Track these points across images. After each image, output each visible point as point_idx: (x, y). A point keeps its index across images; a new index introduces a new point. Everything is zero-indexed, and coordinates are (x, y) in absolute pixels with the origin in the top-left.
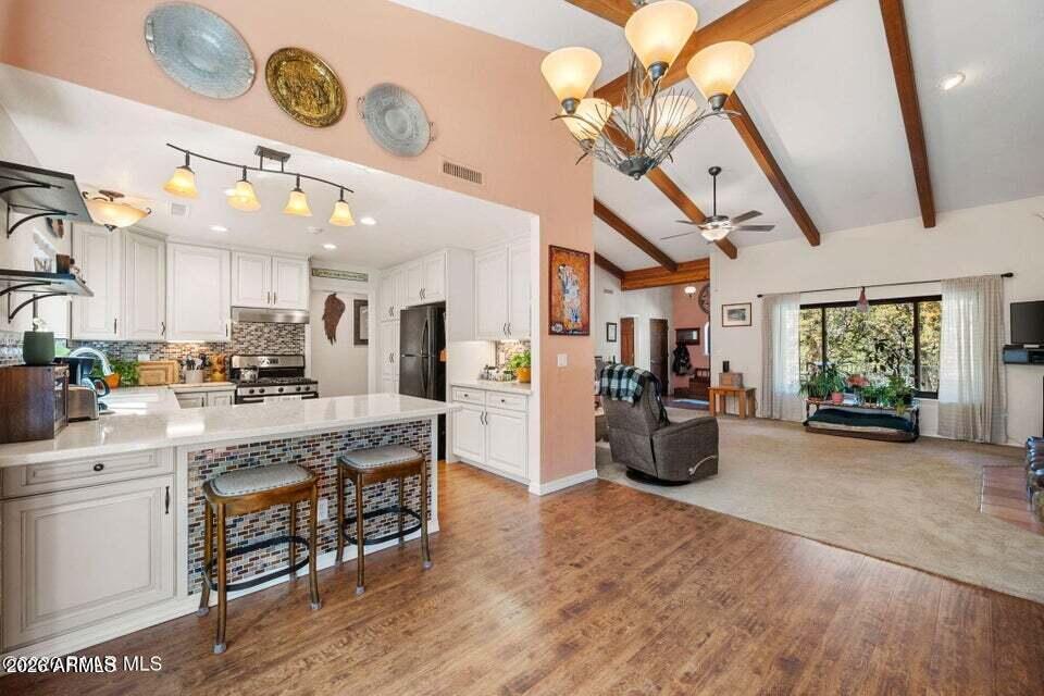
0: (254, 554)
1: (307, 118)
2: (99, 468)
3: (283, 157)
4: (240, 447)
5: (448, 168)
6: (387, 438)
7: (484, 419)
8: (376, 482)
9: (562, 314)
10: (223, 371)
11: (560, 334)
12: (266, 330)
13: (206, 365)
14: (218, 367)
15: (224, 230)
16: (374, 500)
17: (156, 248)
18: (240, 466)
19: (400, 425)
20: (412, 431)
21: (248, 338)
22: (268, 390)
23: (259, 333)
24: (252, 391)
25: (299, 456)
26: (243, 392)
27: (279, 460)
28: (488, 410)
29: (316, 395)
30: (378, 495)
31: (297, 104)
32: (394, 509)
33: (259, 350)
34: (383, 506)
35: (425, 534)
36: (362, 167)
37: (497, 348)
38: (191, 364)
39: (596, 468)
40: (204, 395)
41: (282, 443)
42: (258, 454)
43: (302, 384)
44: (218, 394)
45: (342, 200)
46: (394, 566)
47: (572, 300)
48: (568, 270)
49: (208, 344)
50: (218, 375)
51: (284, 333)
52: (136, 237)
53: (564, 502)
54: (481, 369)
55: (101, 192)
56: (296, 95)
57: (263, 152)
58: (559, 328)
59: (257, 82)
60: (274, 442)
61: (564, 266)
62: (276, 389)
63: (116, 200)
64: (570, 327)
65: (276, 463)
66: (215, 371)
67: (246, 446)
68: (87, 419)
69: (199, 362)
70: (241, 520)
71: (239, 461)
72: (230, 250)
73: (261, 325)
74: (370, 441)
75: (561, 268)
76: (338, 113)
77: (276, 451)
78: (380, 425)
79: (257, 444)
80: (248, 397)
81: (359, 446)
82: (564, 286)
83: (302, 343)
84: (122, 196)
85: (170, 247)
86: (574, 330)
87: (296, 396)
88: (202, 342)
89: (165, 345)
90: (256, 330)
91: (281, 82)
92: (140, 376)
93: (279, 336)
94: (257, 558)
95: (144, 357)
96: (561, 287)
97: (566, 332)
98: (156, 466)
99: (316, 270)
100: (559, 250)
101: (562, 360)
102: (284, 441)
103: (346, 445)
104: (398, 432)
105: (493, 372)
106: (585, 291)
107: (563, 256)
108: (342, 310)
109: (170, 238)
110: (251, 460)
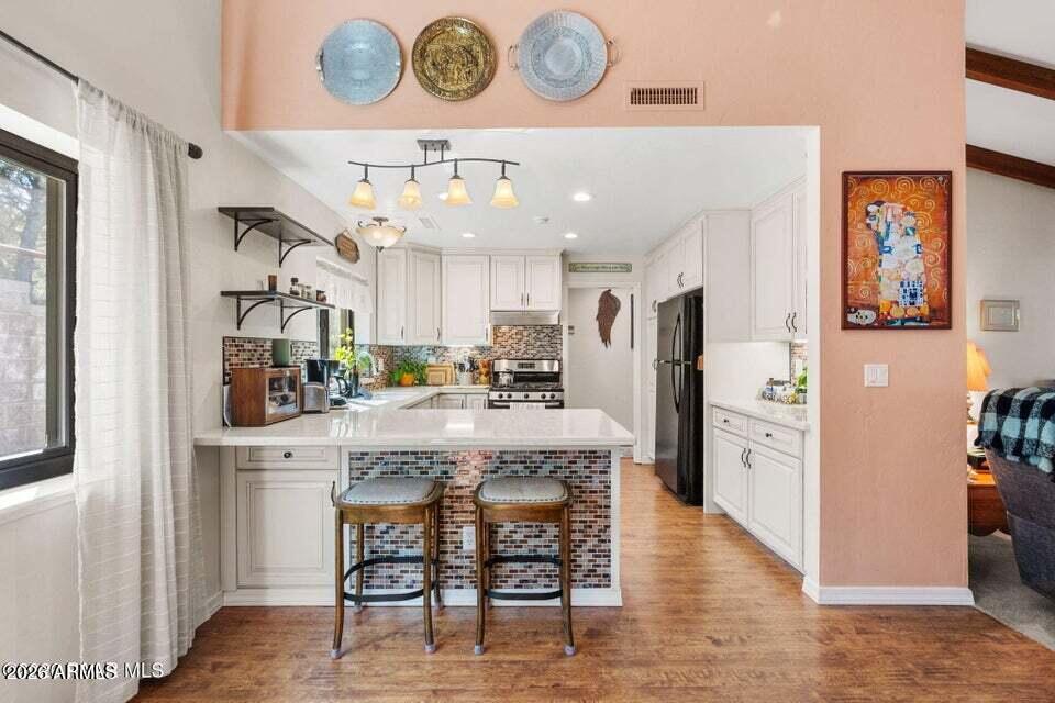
0: (404, 567)
1: (456, 93)
2: (288, 455)
3: (444, 145)
4: (393, 453)
5: (639, 96)
6: (548, 468)
7: (746, 460)
8: (535, 520)
9: (875, 291)
10: (487, 374)
11: (869, 327)
12: (525, 333)
13: (474, 367)
14: (484, 370)
15: (471, 236)
16: (532, 542)
17: (433, 262)
18: (392, 473)
19: (565, 452)
20: (581, 463)
21: (510, 341)
22: (515, 396)
23: (519, 337)
24: (501, 396)
25: (446, 473)
26: (494, 395)
27: (427, 473)
28: (752, 446)
29: (561, 405)
30: (536, 536)
31: (445, 81)
32: (555, 560)
33: (520, 354)
34: (543, 551)
35: (568, 607)
36: (520, 130)
37: (792, 352)
38: (462, 367)
39: (971, 586)
40: (463, 397)
41: (430, 455)
42: (407, 463)
43: (548, 391)
44: (475, 396)
45: (504, 177)
46: (536, 633)
47: (902, 265)
48: (891, 210)
49: (477, 348)
50: (483, 378)
51: (542, 335)
52: (417, 254)
53: (860, 632)
54: (762, 385)
55: (374, 219)
56: (443, 72)
57: (426, 145)
58: (869, 316)
59: (406, 73)
60: (422, 453)
61: (879, 203)
62: (521, 395)
63: (384, 224)
64: (897, 313)
65: (424, 475)
66: (481, 374)
67: (396, 453)
68: (319, 412)
69: (468, 366)
70: (393, 528)
71: (391, 467)
72: (489, 255)
73: (521, 328)
74: (526, 468)
75: (872, 208)
76: (486, 76)
77: (424, 463)
78: (538, 449)
79: (406, 453)
80: (496, 401)
81: (513, 472)
82: (879, 240)
83: (559, 347)
84: (386, 220)
85: (444, 259)
86: (904, 320)
87: (540, 404)
88: (471, 346)
89: (446, 349)
90: (516, 333)
91: (428, 64)
92: (427, 376)
93: (537, 339)
94: (406, 572)
95: (432, 360)
96: (871, 242)
97: (884, 324)
98: (326, 461)
99: (575, 264)
100: (866, 177)
101: (875, 375)
102: (432, 453)
103: (498, 467)
104: (563, 462)
105: (778, 389)
106: (939, 242)
107: (876, 188)
108: (617, 309)
109: (444, 252)
110: (401, 468)
